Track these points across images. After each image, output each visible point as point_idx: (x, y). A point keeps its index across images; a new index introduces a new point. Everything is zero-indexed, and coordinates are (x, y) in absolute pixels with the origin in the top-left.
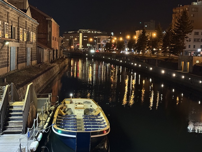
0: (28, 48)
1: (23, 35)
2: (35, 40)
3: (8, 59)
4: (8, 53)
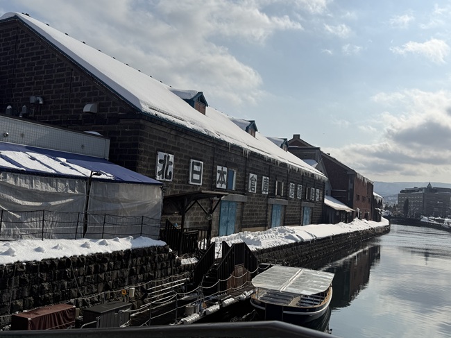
0: (305, 208)
1: (296, 192)
2: (321, 198)
3: (266, 218)
4: (267, 211)
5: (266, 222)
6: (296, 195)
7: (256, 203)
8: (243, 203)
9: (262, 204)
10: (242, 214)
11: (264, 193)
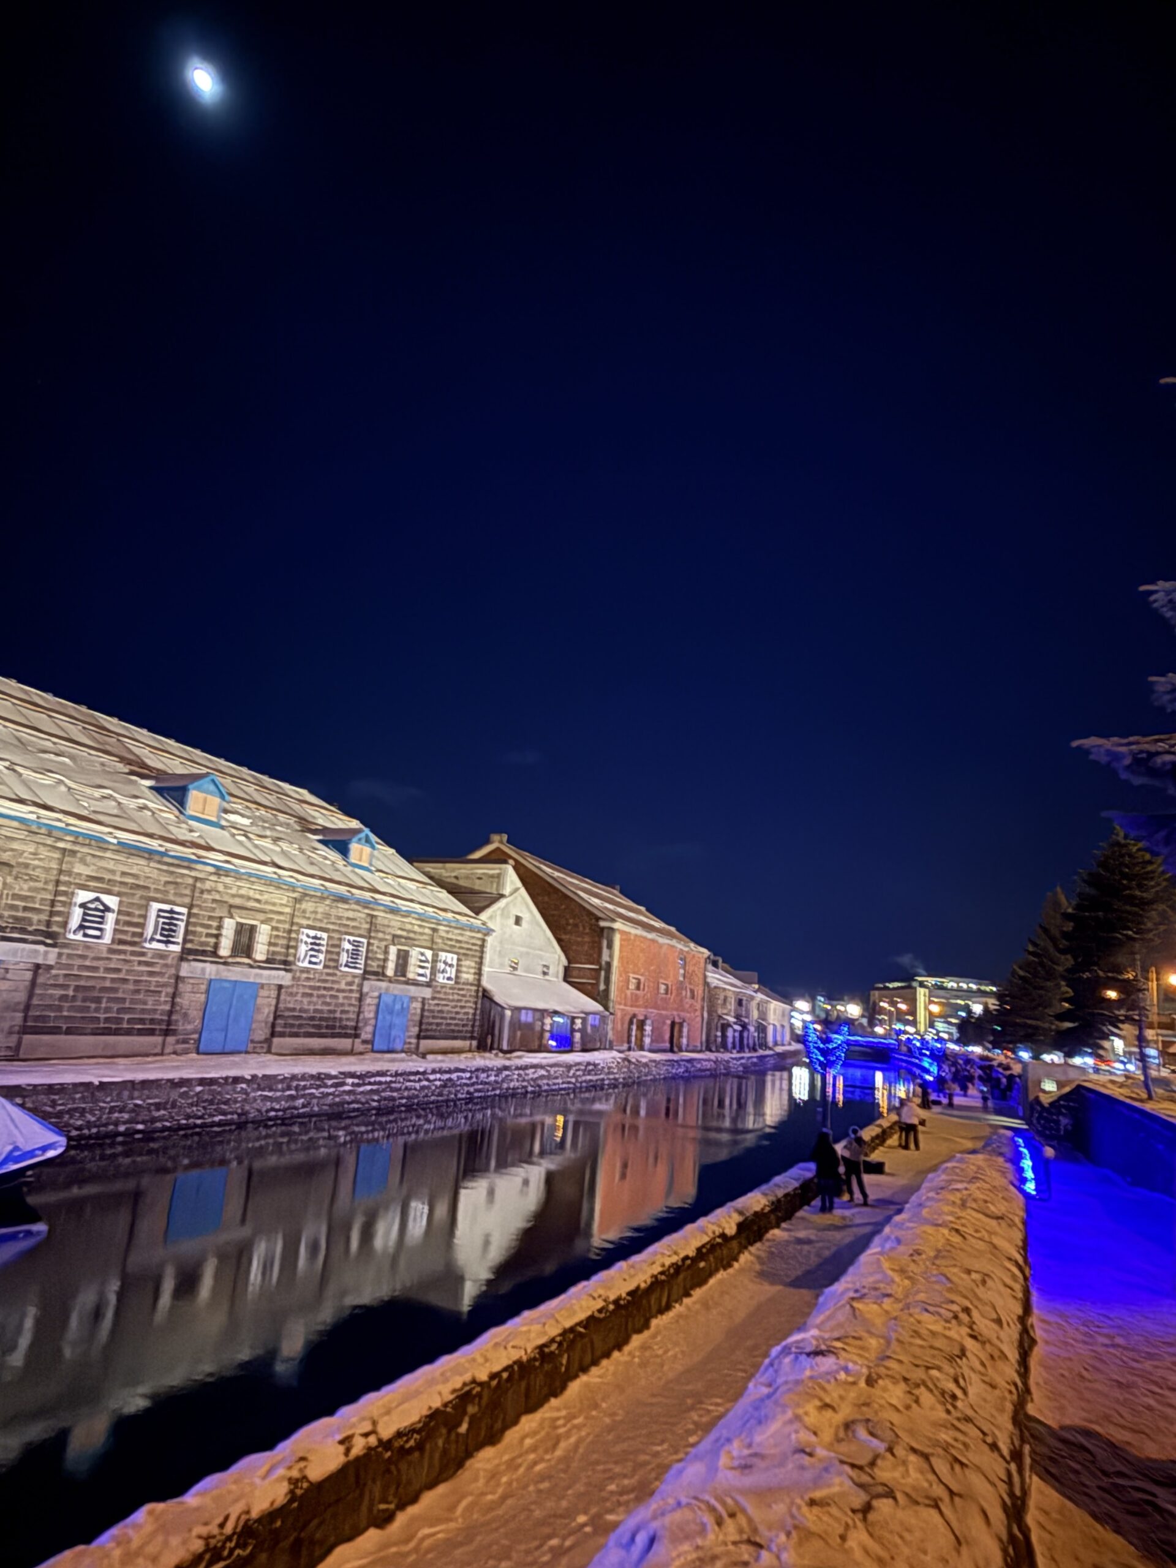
1: (333, 954)
3: (171, 1013)
4: (174, 996)
5: (169, 1023)
6: (332, 962)
7: (118, 970)
8: (37, 966)
9: (151, 974)
10: (31, 995)
11: (155, 945)
